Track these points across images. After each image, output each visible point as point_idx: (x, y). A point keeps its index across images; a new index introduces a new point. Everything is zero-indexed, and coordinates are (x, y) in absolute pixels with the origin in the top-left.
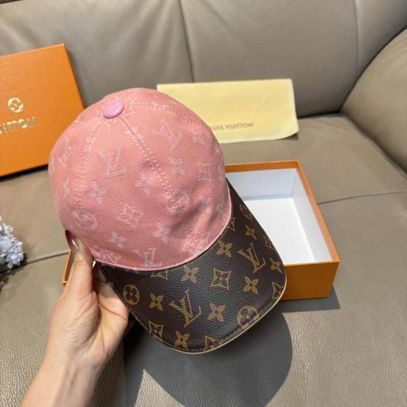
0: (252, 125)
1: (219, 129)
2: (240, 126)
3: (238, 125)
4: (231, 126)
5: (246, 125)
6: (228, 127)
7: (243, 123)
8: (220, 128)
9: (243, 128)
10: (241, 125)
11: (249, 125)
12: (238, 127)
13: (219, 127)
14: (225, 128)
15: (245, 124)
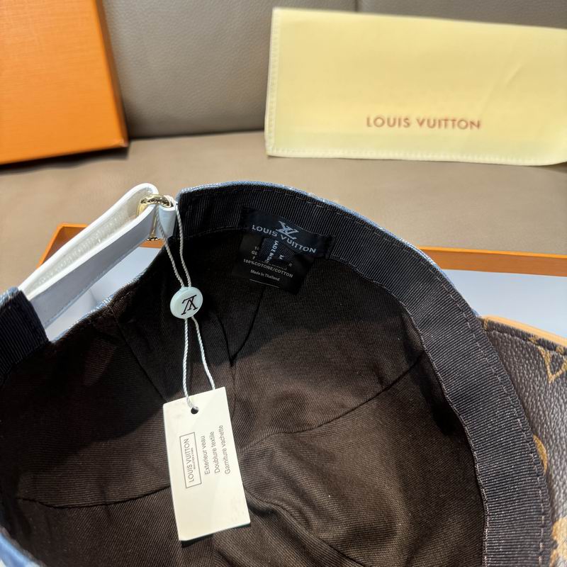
0: (478, 126)
1: (400, 124)
2: (450, 123)
3: (446, 120)
4: (428, 121)
5: (463, 124)
6: (421, 124)
7: (459, 116)
8: (403, 123)
9: (456, 127)
10: (454, 120)
11: (472, 123)
12: (446, 125)
13: (400, 120)
14: (415, 124)
15: (462, 120)
